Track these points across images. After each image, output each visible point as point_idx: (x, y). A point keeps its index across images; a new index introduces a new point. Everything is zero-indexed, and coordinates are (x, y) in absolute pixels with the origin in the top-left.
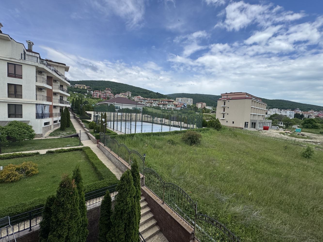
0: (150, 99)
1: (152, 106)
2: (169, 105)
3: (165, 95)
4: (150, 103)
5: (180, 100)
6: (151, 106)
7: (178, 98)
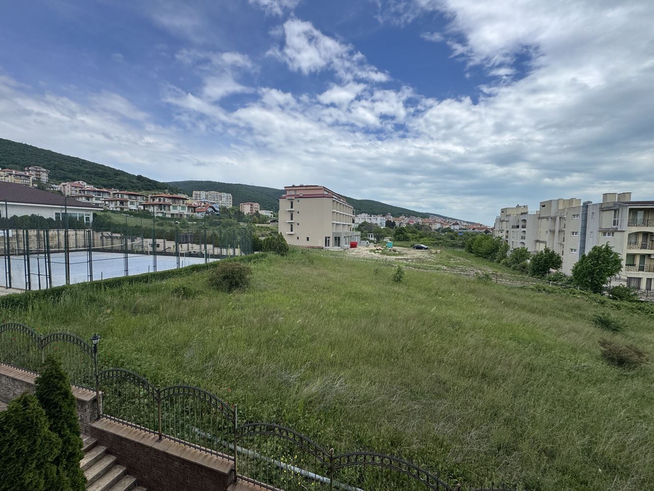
0: (118, 192)
1: (125, 210)
2: (175, 208)
3: (163, 183)
4: (118, 203)
5: (204, 196)
6: (122, 209)
7: (198, 192)
